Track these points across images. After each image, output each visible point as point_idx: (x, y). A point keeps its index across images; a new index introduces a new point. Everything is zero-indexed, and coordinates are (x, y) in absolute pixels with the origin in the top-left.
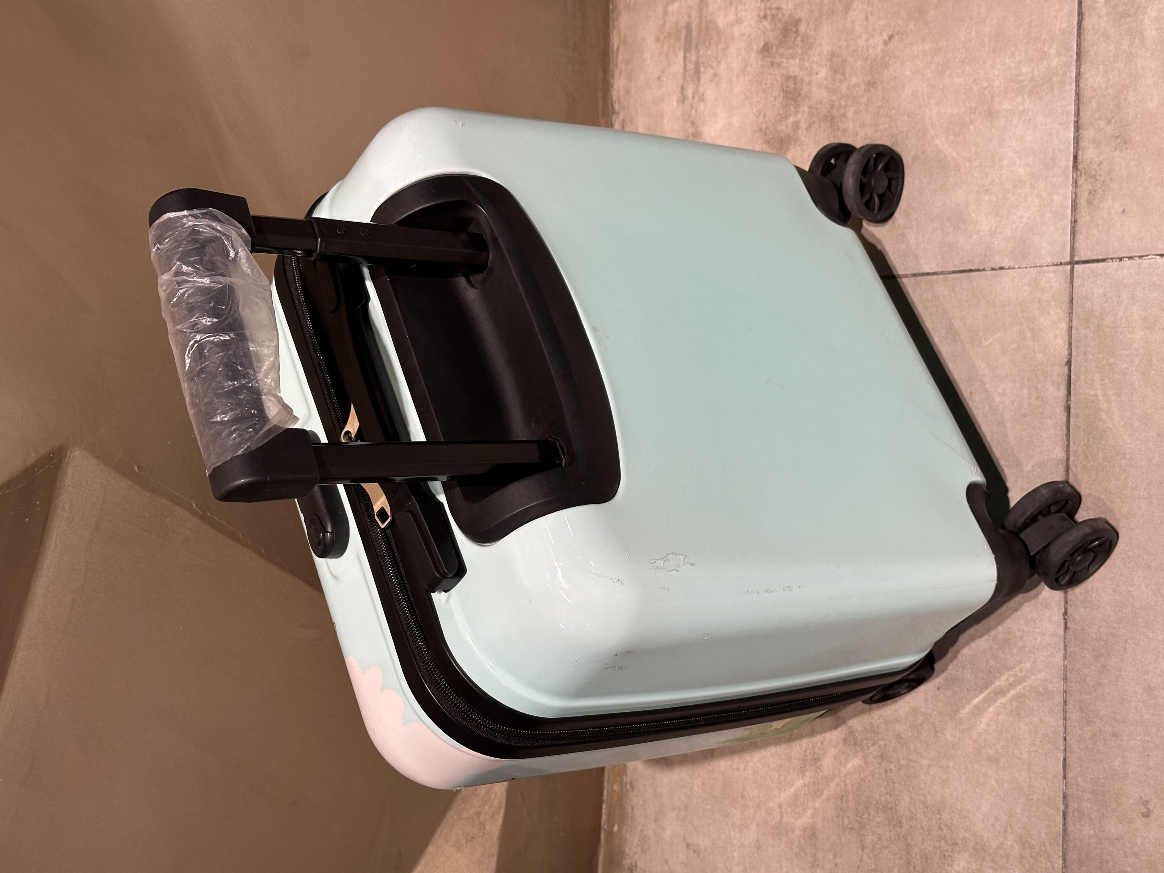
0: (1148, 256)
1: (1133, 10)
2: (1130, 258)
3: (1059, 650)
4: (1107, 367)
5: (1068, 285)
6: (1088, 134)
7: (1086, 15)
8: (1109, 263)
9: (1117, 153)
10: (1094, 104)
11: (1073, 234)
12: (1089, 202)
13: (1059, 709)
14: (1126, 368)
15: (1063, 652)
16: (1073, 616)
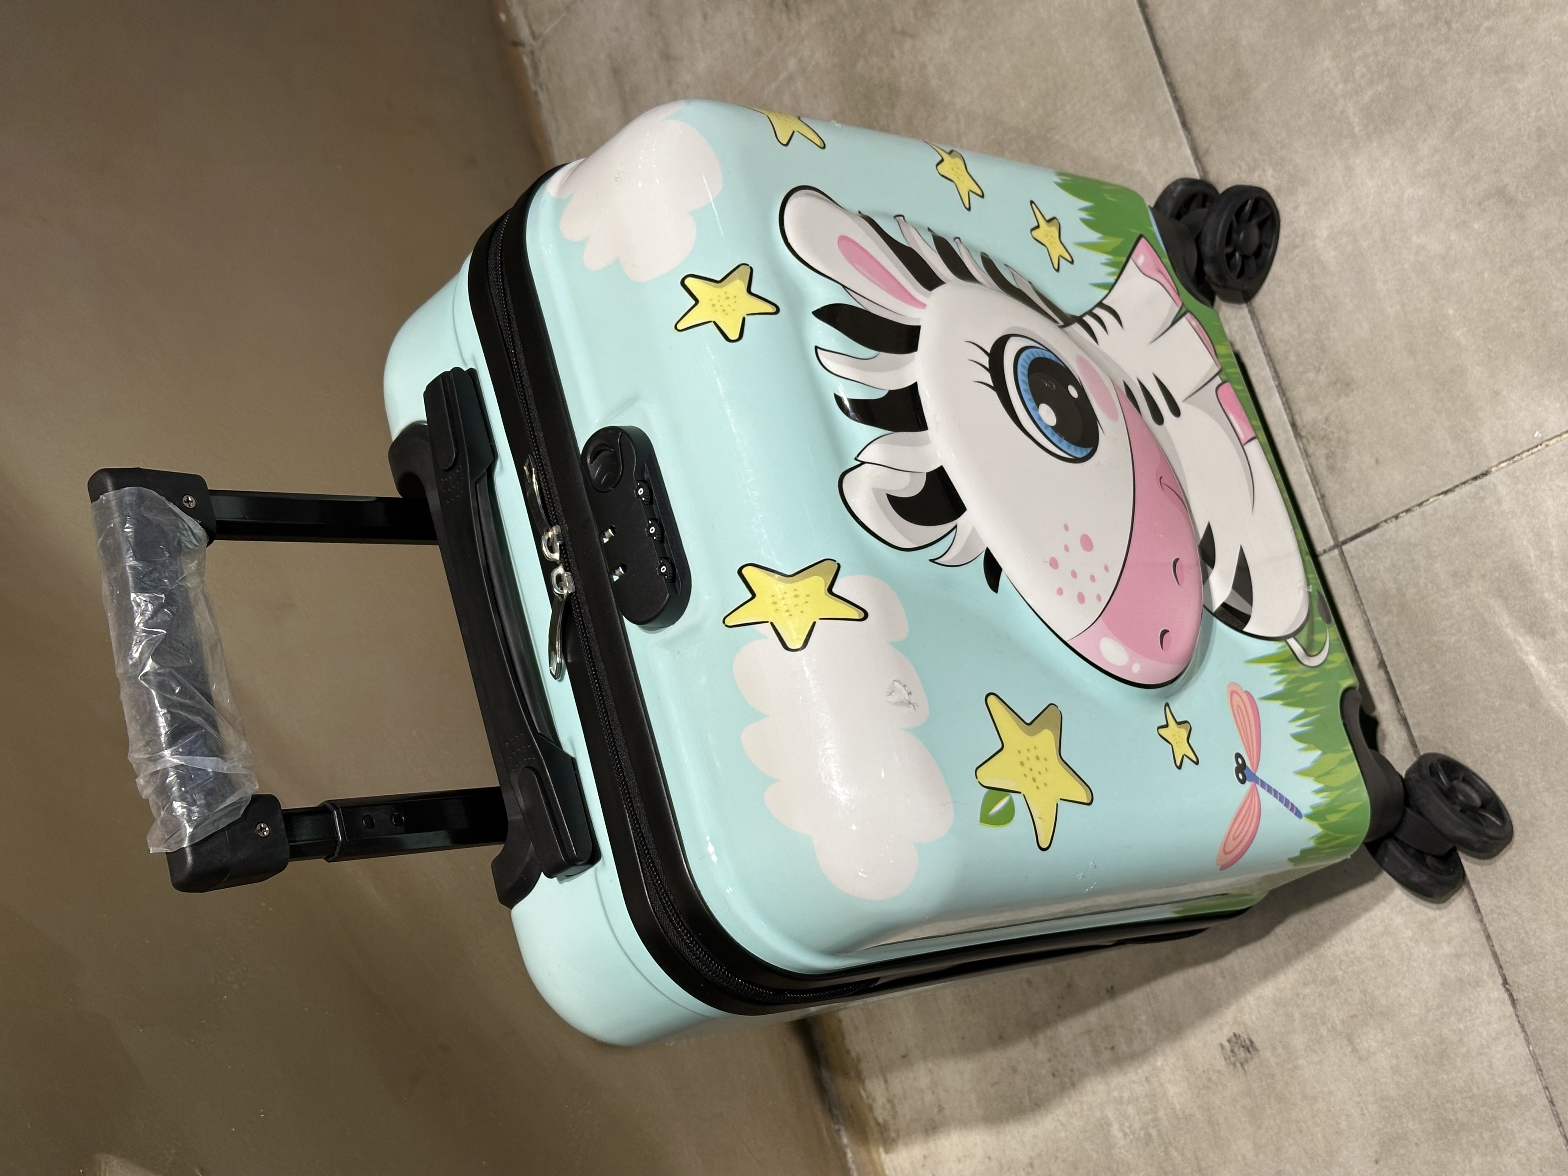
2: (1407, 511)
3: (1516, 1035)
8: (1385, 527)
13: (1547, 1116)
15: (1521, 1036)
16: (1516, 982)
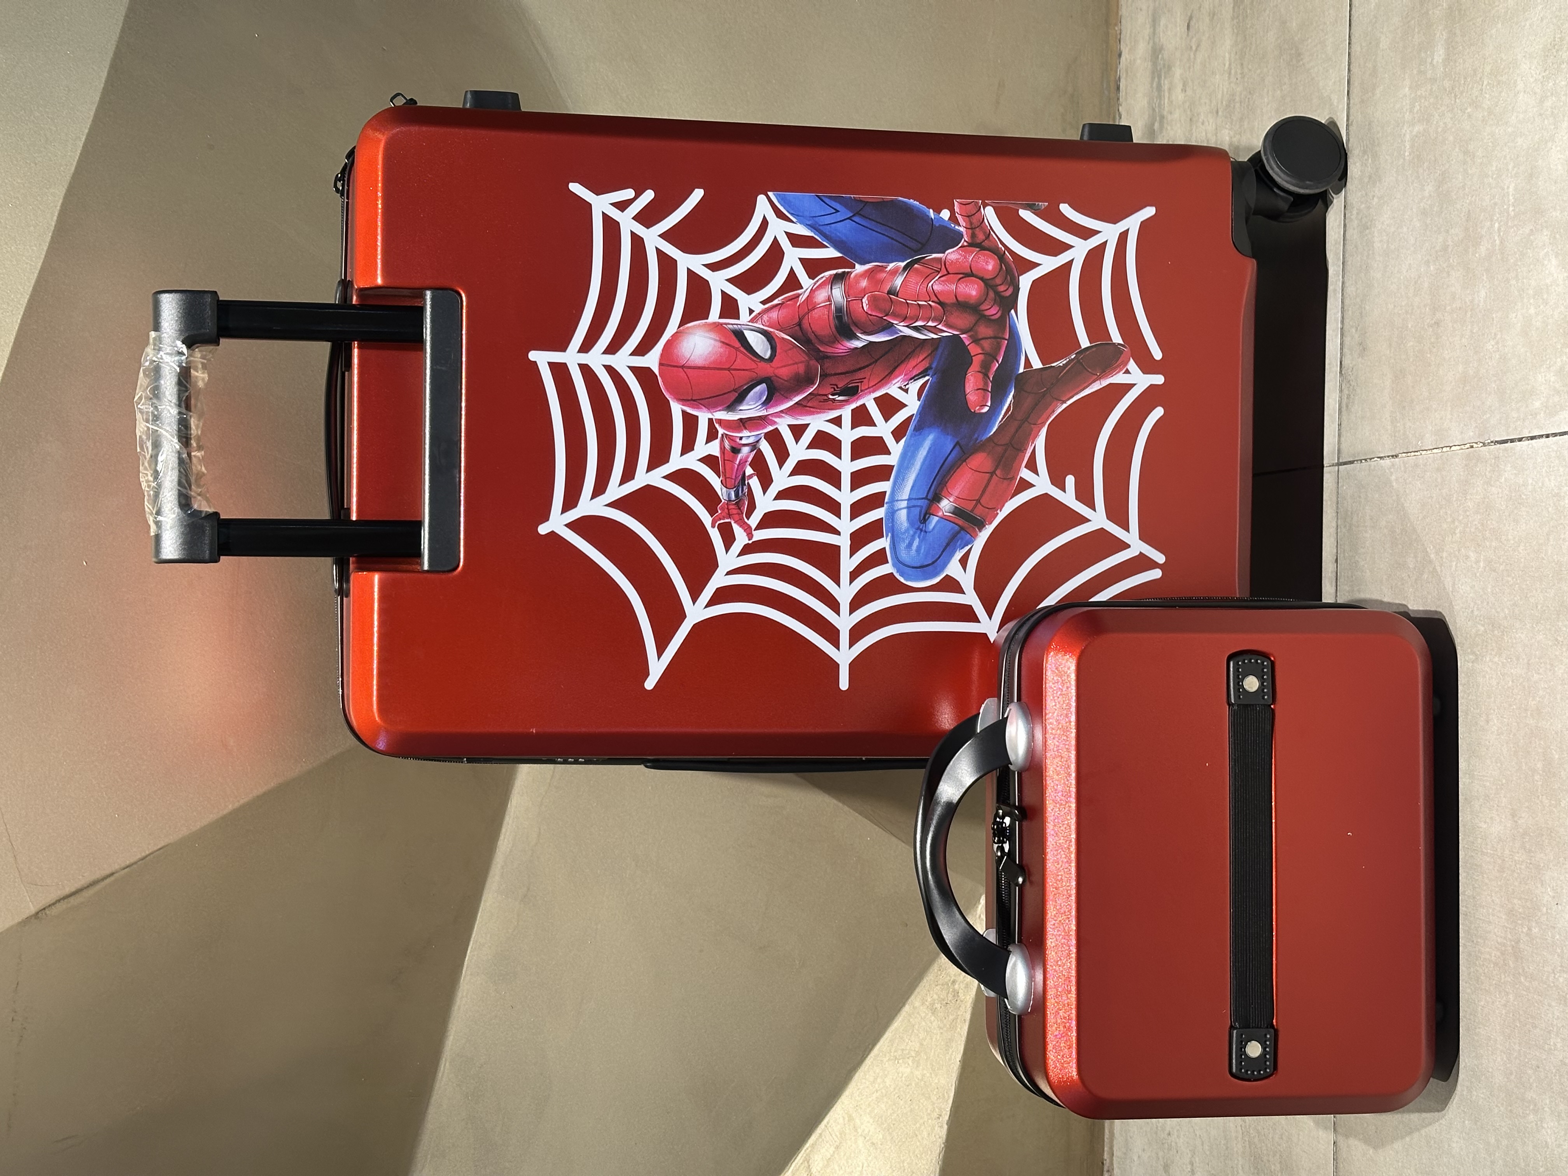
0: (1374, 458)
1: (1369, 223)
4: (1354, 564)
5: (1335, 485)
6: (1347, 340)
7: (1348, 225)
9: (1360, 360)
10: (1350, 312)
11: (1339, 435)
12: (1347, 406)
14: (1363, 566)
